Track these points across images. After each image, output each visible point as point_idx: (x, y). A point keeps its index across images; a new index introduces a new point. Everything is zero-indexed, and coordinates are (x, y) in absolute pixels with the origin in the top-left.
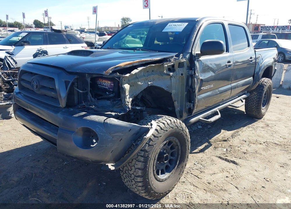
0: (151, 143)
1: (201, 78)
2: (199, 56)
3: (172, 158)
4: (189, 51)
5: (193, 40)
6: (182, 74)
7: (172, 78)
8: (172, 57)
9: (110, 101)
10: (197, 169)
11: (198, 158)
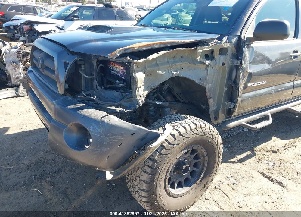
0: (163, 152)
1: (249, 71)
2: (250, 40)
3: (194, 169)
4: (237, 32)
5: (245, 19)
6: (223, 64)
7: (208, 68)
8: (212, 39)
9: (118, 92)
10: (229, 185)
11: (234, 170)
